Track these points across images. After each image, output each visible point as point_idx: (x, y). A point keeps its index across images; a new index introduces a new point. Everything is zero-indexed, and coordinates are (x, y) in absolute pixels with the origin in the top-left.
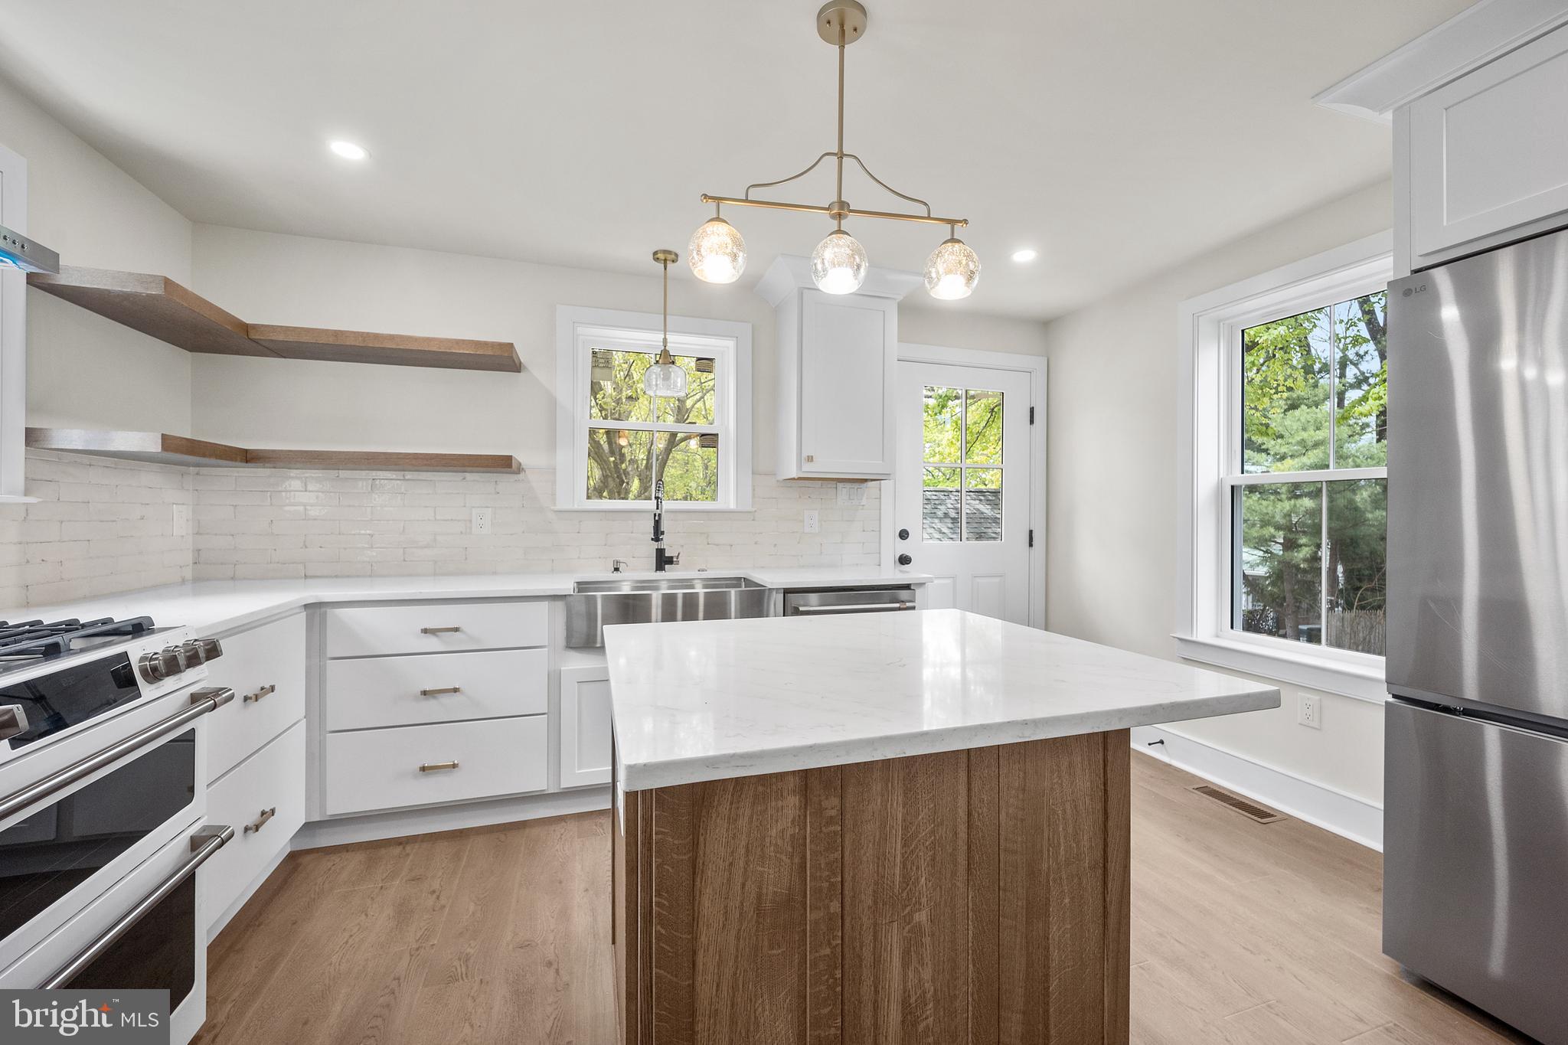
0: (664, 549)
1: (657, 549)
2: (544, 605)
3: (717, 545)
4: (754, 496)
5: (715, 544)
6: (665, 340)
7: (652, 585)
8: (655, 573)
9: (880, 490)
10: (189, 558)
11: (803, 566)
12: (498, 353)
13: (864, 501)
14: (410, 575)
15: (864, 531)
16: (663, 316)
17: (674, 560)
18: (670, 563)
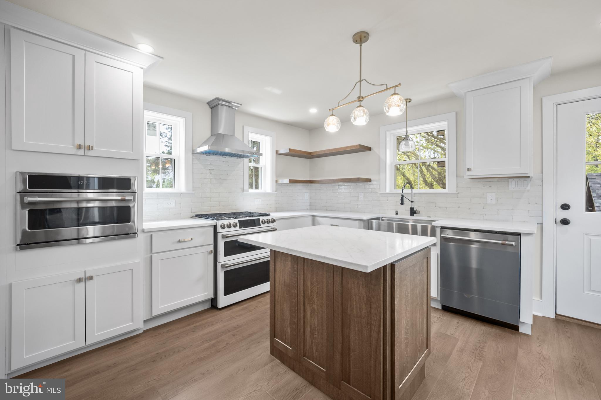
0: (414, 208)
1: (411, 208)
2: (358, 222)
3: (440, 207)
4: (457, 187)
5: (439, 207)
6: (407, 131)
7: (407, 220)
8: (410, 217)
9: (542, 181)
10: (309, 204)
11: (487, 220)
12: (356, 148)
13: (529, 188)
14: (346, 211)
15: (529, 204)
16: (406, 122)
17: (417, 212)
18: (416, 213)
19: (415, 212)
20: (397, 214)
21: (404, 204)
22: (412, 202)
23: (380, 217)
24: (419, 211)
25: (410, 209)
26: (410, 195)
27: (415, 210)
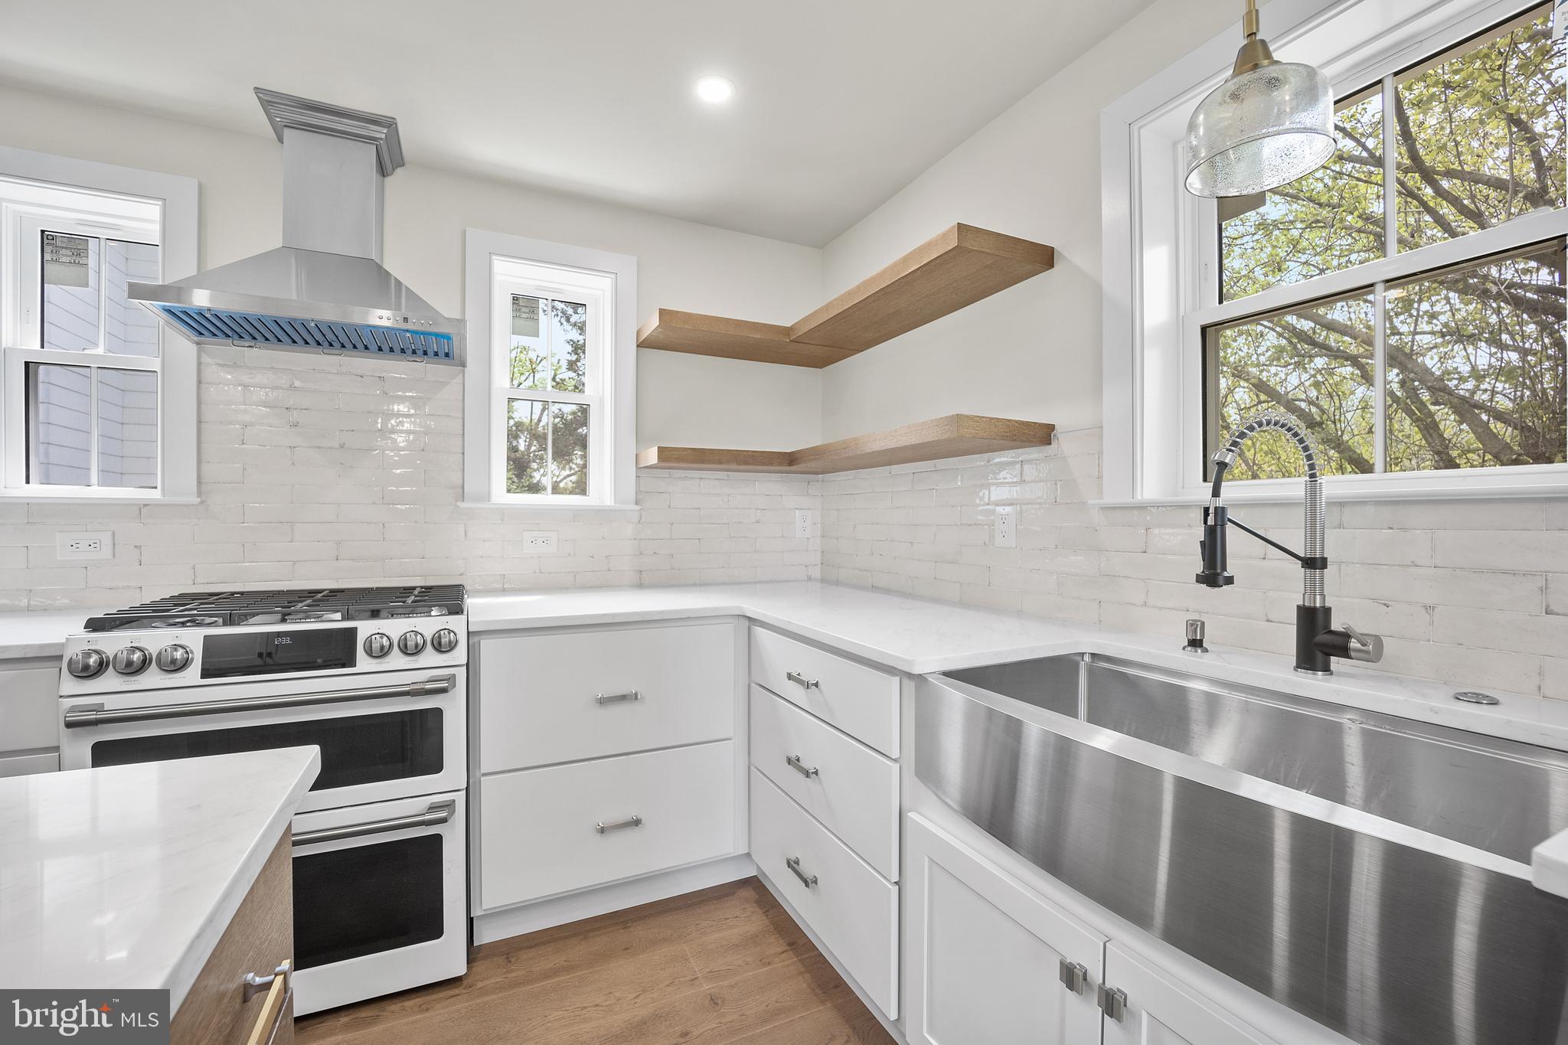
0: (1326, 612)
1: (1301, 609)
10: (815, 559)
17: (1354, 644)
18: (1344, 651)
19: (1340, 645)
20: (1195, 643)
21: (1230, 581)
22: (1314, 563)
23: (1083, 654)
24: (1378, 641)
25: (1293, 616)
26: (1299, 516)
27: (1336, 625)
